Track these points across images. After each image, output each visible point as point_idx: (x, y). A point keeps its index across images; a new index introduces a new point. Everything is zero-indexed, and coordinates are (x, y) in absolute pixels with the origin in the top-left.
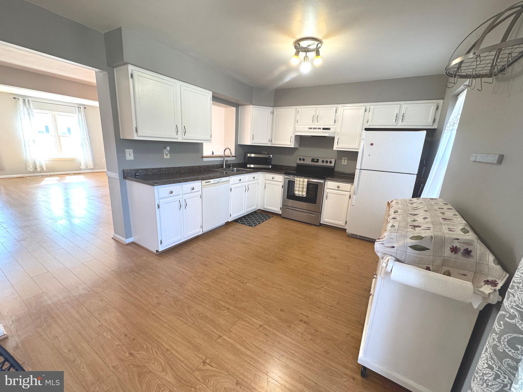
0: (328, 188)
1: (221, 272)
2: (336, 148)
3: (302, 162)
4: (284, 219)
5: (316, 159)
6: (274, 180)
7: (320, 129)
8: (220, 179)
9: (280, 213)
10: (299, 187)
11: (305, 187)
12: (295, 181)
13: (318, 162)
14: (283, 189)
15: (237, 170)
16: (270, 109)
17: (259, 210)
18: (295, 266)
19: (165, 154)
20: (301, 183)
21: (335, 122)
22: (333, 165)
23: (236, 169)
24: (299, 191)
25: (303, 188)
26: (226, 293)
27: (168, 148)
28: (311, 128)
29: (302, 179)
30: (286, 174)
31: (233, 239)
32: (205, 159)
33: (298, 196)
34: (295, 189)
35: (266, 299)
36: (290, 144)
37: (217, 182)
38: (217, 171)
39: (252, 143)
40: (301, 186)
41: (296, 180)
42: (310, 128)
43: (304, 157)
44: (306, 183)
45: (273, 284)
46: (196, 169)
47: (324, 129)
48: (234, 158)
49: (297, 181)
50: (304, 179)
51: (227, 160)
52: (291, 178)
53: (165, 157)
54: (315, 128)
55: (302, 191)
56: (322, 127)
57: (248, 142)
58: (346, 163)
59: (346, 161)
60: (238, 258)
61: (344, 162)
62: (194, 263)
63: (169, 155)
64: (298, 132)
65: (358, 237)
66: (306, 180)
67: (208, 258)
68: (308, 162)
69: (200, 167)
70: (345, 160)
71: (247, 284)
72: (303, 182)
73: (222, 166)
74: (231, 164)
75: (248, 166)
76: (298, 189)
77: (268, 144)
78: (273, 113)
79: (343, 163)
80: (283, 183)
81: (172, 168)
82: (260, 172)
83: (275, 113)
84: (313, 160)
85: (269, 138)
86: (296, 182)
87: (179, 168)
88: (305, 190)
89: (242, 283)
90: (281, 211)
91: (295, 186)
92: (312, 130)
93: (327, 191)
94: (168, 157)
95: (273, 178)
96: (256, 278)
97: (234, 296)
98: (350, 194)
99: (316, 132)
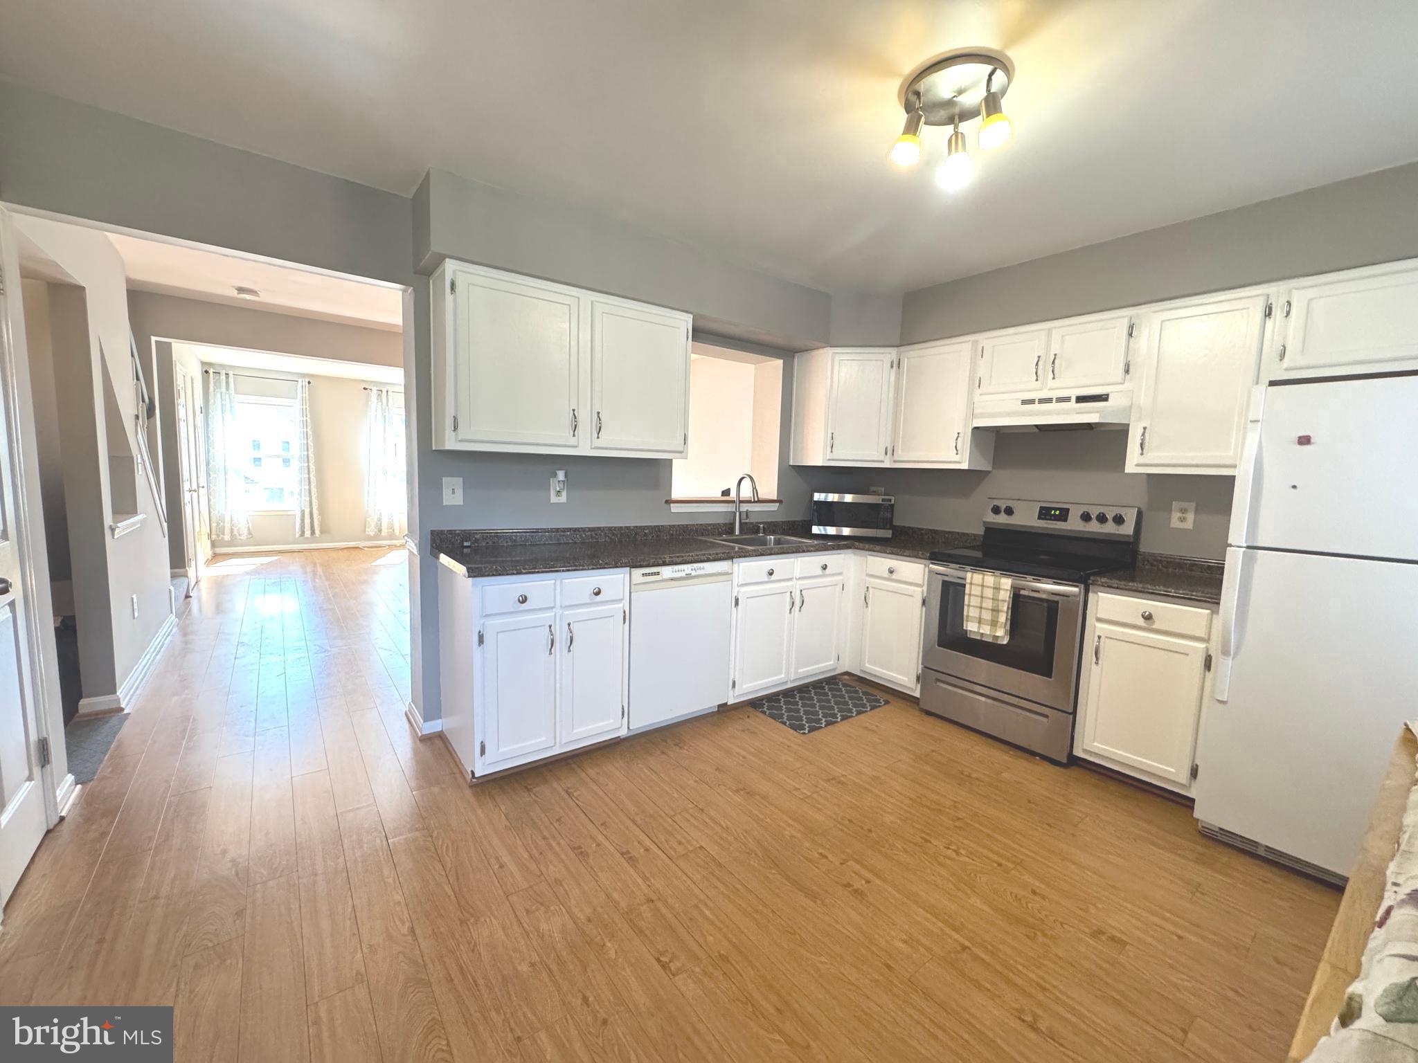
0: (1099, 620)
2: (1137, 465)
3: (1002, 519)
4: (931, 719)
5: (1056, 509)
6: (894, 576)
7: (1067, 399)
8: (695, 565)
9: (917, 694)
10: (981, 608)
11: (1005, 607)
12: (964, 586)
13: (1065, 520)
14: (924, 609)
15: (778, 542)
16: (890, 354)
17: (847, 673)
19: (553, 493)
20: (989, 593)
21: (1127, 371)
22: (1128, 529)
23: (774, 538)
24: (980, 621)
25: (996, 611)
26: (585, 999)
27: (561, 475)
28: (1032, 402)
29: (990, 579)
30: (935, 558)
32: (675, 508)
33: (979, 638)
34: (965, 613)
36: (957, 458)
37: (683, 574)
38: (714, 545)
39: (829, 460)
40: (988, 604)
41: (968, 580)
42: (1024, 402)
43: (1010, 503)
44: (1005, 595)
46: (646, 535)
47: (1081, 399)
48: (775, 507)
49: (971, 584)
50: (997, 579)
51: (747, 512)
52: (949, 571)
53: (554, 499)
54: (1049, 400)
55: (994, 623)
56: (1074, 393)
57: (816, 456)
58: (1189, 524)
59: (1190, 517)
60: (701, 847)
61: (1182, 520)
63: (564, 494)
64: (983, 416)
65: (1261, 852)
66: (1007, 583)
67: (602, 828)
68: (1026, 517)
69: (658, 529)
70: (1184, 511)
71: (681, 979)
72: (997, 589)
73: (730, 529)
74: (761, 523)
75: (816, 530)
76: (977, 616)
77: (882, 461)
78: (899, 364)
79: (1175, 523)
80: (925, 588)
81: (570, 529)
82: (850, 550)
83: (905, 363)
84: (1045, 513)
85: (886, 442)
86: (968, 587)
87: (591, 530)
88: (1003, 618)
89: (664, 966)
90: (919, 686)
91: (966, 602)
92: (1037, 406)
93: (1095, 629)
94: (563, 498)
95: (891, 572)
97: (605, 1022)
98: (1207, 649)
99: (1049, 413)
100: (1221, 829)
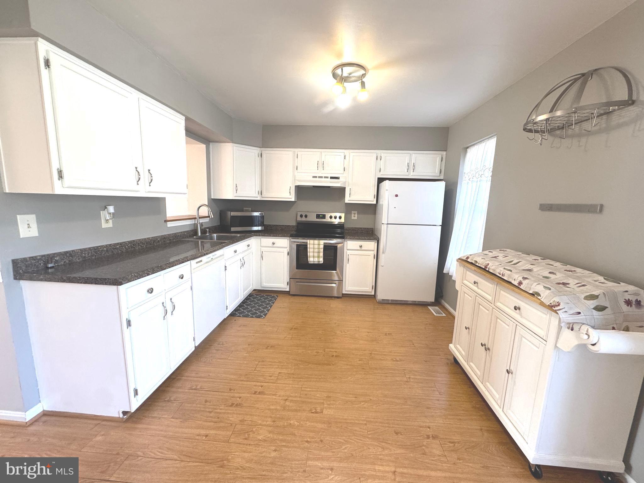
0: (348, 250)
1: (272, 407)
2: (349, 200)
3: (304, 219)
4: (296, 297)
5: (321, 215)
6: (275, 245)
7: (327, 177)
8: (213, 254)
9: (288, 290)
10: (314, 252)
11: (322, 250)
12: (307, 245)
13: (325, 218)
14: (288, 256)
15: (218, 238)
16: (254, 151)
17: (254, 290)
18: (360, 361)
19: (102, 221)
20: (316, 246)
21: (344, 170)
22: (343, 220)
23: (216, 236)
24: (314, 257)
25: (319, 252)
26: (307, 442)
27: (111, 209)
28: (316, 177)
29: (316, 242)
30: (292, 236)
31: (249, 345)
32: (170, 224)
33: (313, 263)
34: (308, 255)
35: (366, 424)
36: (290, 197)
37: (210, 259)
38: (188, 241)
39: (236, 196)
40: (316, 250)
41: (308, 243)
42: (314, 177)
43: (306, 213)
44: (322, 246)
45: (356, 397)
46: (158, 242)
47: (332, 178)
48: (207, 220)
49: (310, 244)
50: (319, 241)
51: (202, 223)
52: (301, 241)
53: (104, 225)
54: (321, 177)
55: (319, 257)
56: (329, 176)
57: (228, 194)
58: (356, 218)
59: (356, 215)
60: (279, 373)
61: (354, 216)
62: (215, 409)
63: (111, 221)
64: (299, 181)
65: (390, 302)
66: (322, 242)
67: (232, 391)
68: (312, 218)
69: (164, 238)
70: (355, 214)
71: (325, 412)
72: (319, 244)
73: (195, 232)
74: (208, 228)
75: (232, 229)
76: (313, 255)
77: (257, 197)
78: (261, 155)
79: (353, 218)
80: (288, 248)
81: (118, 244)
82: (254, 237)
83: (264, 155)
84: (318, 216)
85: (258, 189)
86: (308, 245)
87: (130, 242)
88: (322, 254)
89: (316, 413)
90: (288, 286)
91: (308, 251)
92: (317, 179)
93: (347, 253)
94: (110, 225)
95: (273, 244)
96: (328, 397)
97: (321, 441)
98: (374, 253)
99: (321, 182)
100: (382, 300)
